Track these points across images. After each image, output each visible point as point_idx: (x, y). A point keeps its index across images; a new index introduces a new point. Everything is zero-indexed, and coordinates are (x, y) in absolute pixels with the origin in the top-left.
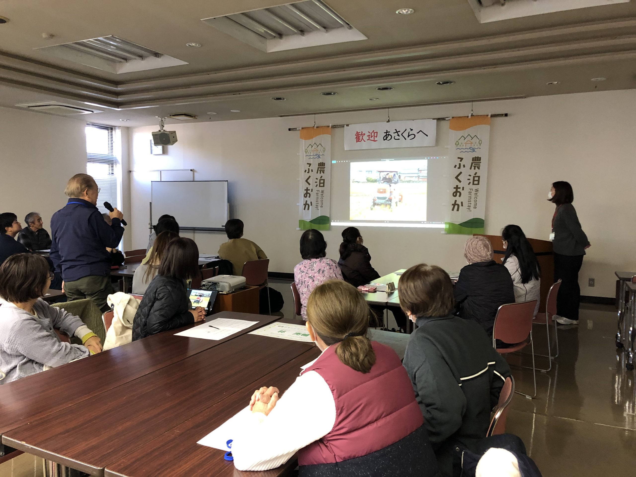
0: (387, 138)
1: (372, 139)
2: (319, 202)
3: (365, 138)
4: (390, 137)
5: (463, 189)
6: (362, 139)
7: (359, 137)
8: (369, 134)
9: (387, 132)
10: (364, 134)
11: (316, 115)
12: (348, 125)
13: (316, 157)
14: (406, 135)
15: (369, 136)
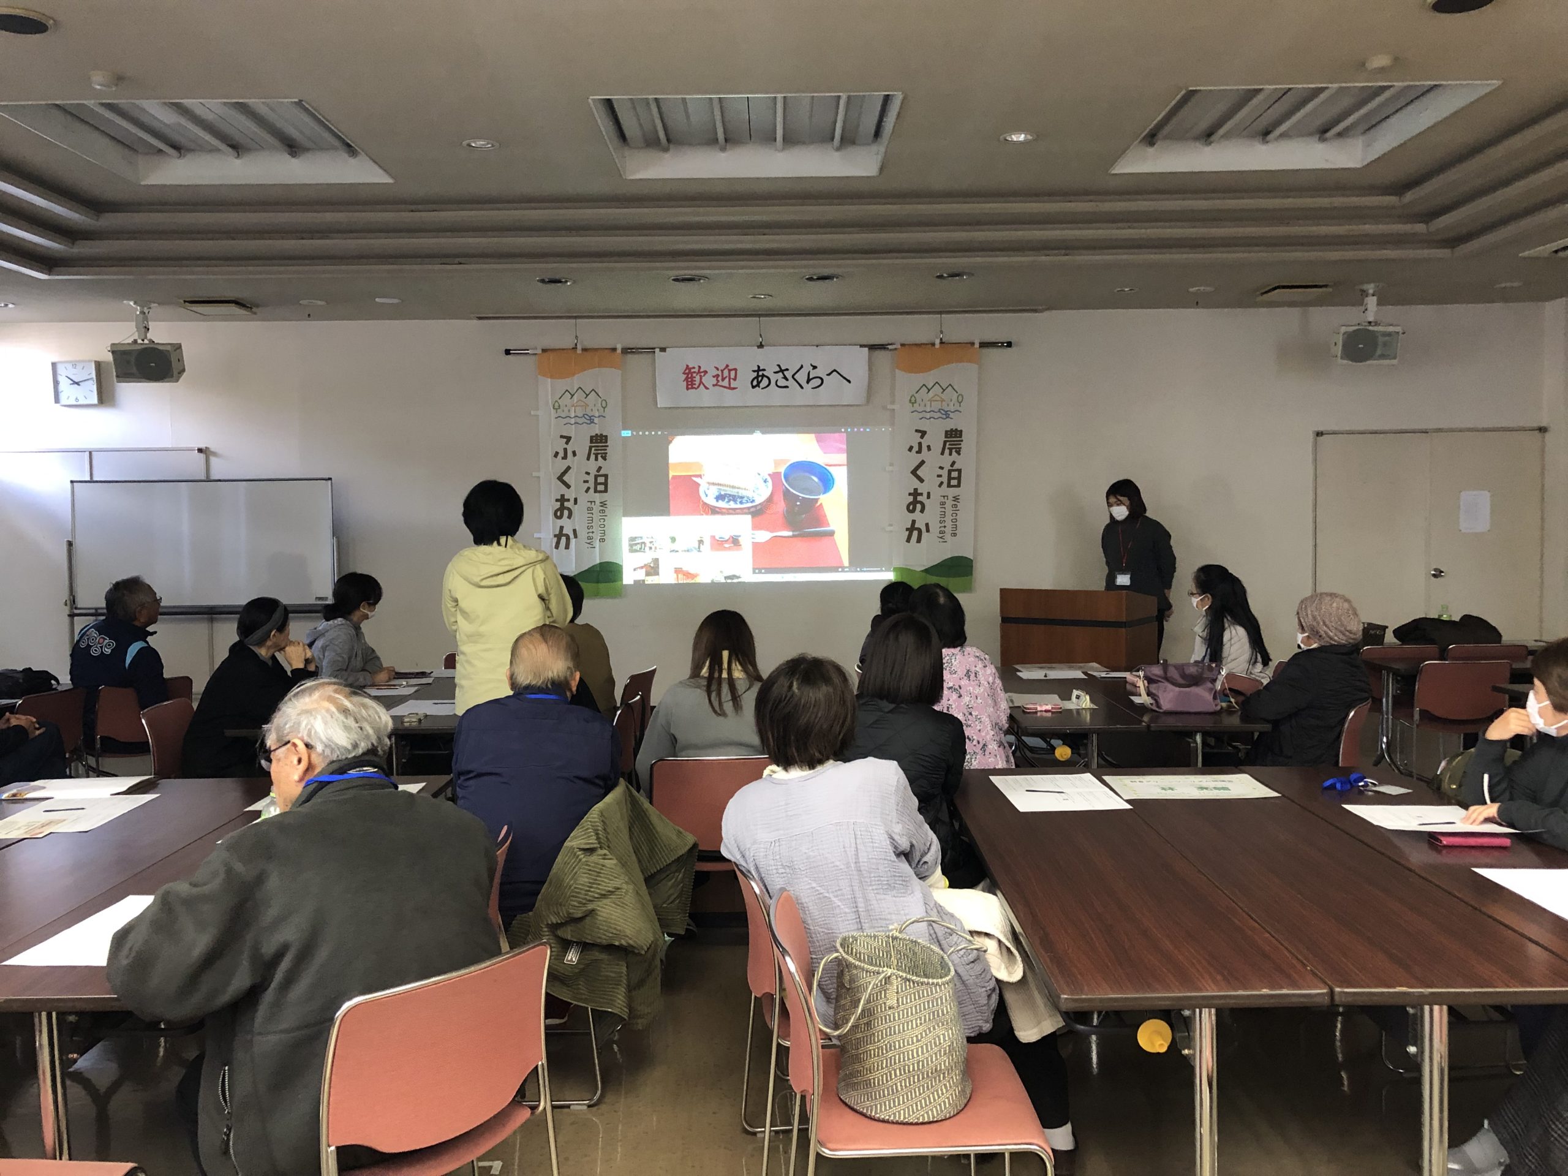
5: (929, 497)
7: (691, 378)
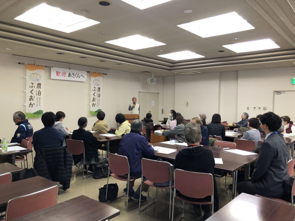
0: (69, 76)
1: (64, 75)
2: (38, 103)
3: (61, 74)
4: (70, 76)
6: (59, 75)
8: (62, 73)
9: (69, 74)
10: (60, 73)
11: (35, 59)
12: (52, 67)
13: (36, 80)
14: (77, 76)
15: (62, 74)
